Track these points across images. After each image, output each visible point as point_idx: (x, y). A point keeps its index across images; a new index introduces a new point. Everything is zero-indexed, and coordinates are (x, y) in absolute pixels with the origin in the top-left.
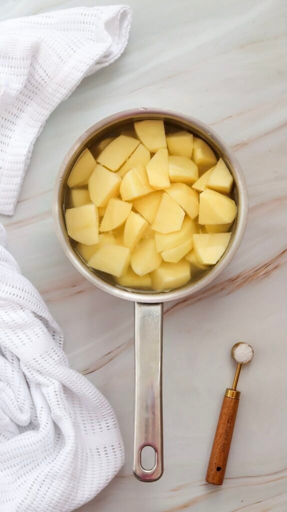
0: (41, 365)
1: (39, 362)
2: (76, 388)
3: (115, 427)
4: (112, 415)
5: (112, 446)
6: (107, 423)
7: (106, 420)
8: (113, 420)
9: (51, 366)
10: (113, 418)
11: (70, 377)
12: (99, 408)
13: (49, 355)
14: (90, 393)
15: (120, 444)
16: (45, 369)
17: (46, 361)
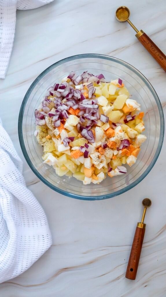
0: (4, 182)
1: (2, 180)
2: (22, 199)
3: (46, 225)
4: (44, 217)
5: (43, 236)
6: (41, 222)
7: (41, 220)
8: (45, 220)
9: (10, 183)
10: (45, 219)
11: (20, 192)
12: (36, 213)
13: (10, 175)
14: (31, 203)
15: (47, 235)
16: (6, 184)
17: (7, 179)
